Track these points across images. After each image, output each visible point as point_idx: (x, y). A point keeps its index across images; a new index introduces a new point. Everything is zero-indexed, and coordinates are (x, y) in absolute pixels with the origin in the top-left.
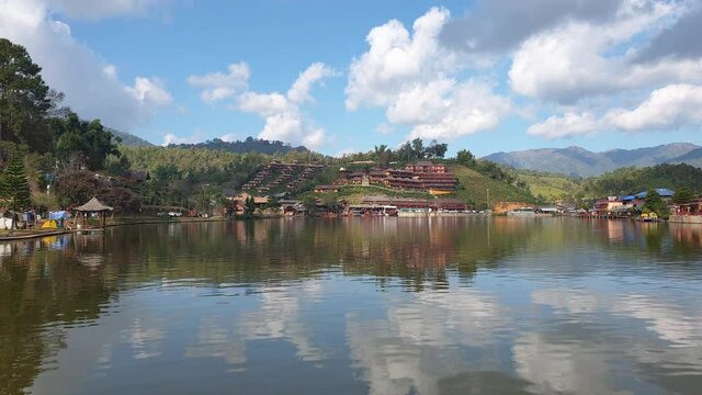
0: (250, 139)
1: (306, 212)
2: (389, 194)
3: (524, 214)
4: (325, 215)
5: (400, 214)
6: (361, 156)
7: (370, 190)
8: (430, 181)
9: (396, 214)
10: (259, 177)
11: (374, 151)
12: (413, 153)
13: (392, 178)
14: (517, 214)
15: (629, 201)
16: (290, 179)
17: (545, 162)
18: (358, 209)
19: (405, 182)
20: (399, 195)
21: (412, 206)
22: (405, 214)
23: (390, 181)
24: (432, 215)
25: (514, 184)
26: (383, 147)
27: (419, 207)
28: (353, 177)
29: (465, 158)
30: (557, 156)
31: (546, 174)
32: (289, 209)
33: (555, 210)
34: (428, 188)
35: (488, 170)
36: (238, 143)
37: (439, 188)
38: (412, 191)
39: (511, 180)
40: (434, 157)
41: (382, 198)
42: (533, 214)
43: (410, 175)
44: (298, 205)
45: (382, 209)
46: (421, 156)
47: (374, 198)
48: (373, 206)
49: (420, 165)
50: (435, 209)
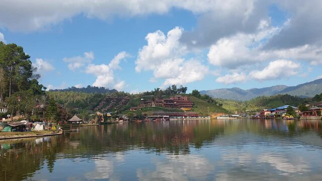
0: (89, 86)
1: (129, 120)
2: (165, 110)
3: (224, 118)
4: (137, 121)
5: (171, 120)
6: (148, 93)
7: (156, 109)
8: (182, 104)
9: (169, 120)
10: (101, 105)
11: (154, 91)
12: (172, 91)
13: (165, 103)
14: (221, 118)
15: (273, 111)
16: (115, 105)
17: (224, 95)
18: (151, 118)
19: (171, 105)
20: (169, 111)
21: (175, 116)
22: (173, 120)
23: (165, 104)
24: (185, 119)
25: (218, 105)
26: (158, 89)
27: (179, 116)
28: (147, 103)
29: (196, 93)
30: (228, 92)
31: (226, 100)
32: (121, 119)
33: (238, 116)
34: (181, 107)
35: (206, 99)
36: (84, 88)
37: (186, 107)
38: (174, 109)
39: (216, 103)
40: (181, 93)
41: (162, 112)
42: (228, 118)
43: (173, 101)
44: (124, 117)
45: (162, 117)
46: (175, 93)
47: (158, 113)
48: (158, 116)
49: (176, 97)
50: (186, 117)
